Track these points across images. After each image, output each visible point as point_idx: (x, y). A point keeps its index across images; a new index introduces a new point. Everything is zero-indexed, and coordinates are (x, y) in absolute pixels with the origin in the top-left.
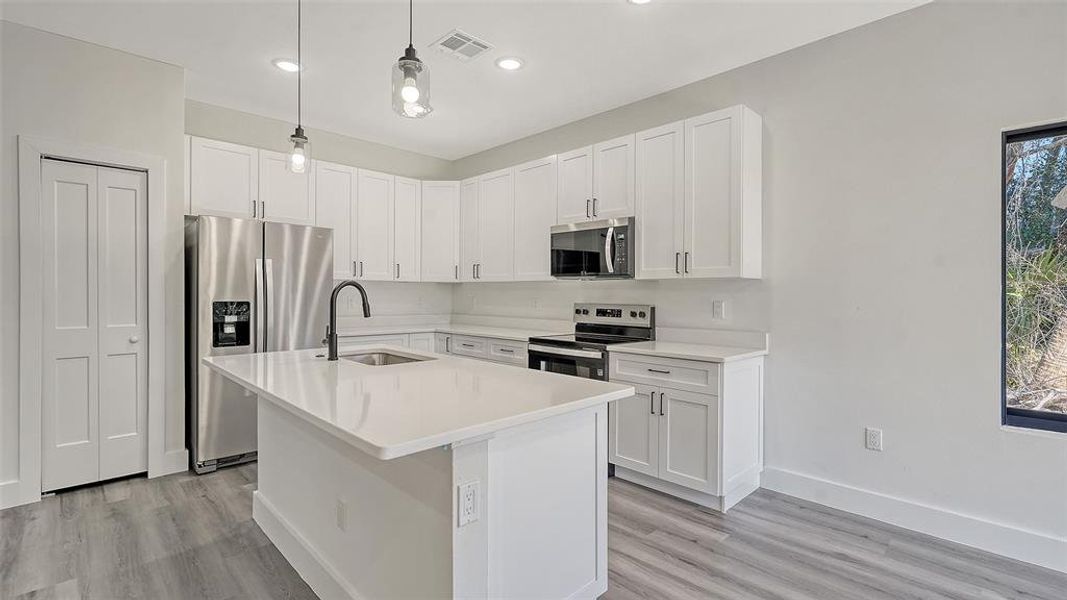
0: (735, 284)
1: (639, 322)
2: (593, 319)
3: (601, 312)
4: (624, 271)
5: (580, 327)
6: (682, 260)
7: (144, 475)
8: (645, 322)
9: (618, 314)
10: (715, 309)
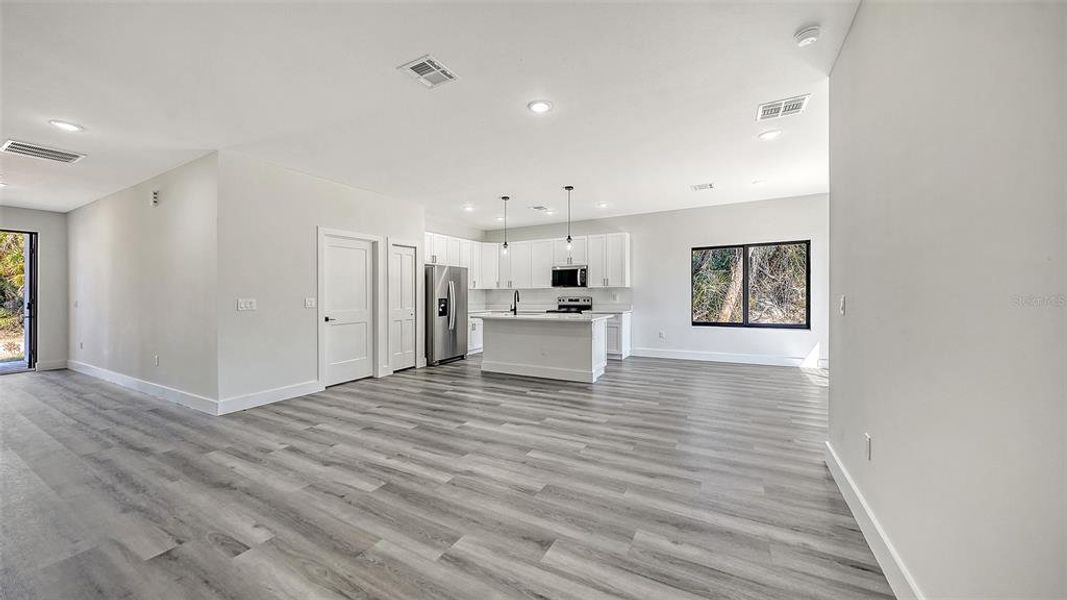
0: (623, 289)
1: (586, 303)
2: (567, 303)
3: (570, 300)
4: (584, 284)
5: (560, 307)
6: (606, 281)
7: (414, 367)
8: (589, 303)
9: (577, 300)
10: (614, 298)
